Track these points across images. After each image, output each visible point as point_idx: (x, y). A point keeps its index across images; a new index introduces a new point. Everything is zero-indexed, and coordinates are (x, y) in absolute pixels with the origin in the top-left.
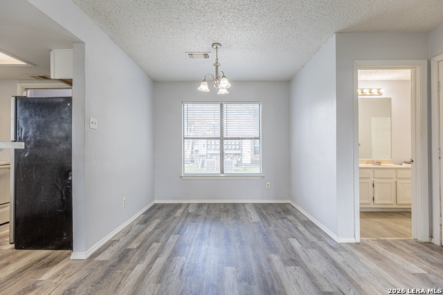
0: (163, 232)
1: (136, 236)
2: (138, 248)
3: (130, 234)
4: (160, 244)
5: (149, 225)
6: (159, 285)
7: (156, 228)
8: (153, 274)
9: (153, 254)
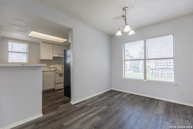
0: (103, 103)
1: (93, 101)
2: (89, 106)
3: (92, 100)
4: (97, 108)
5: (101, 98)
6: (81, 125)
7: (102, 100)
8: (83, 120)
9: (92, 111)
